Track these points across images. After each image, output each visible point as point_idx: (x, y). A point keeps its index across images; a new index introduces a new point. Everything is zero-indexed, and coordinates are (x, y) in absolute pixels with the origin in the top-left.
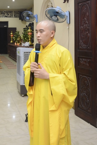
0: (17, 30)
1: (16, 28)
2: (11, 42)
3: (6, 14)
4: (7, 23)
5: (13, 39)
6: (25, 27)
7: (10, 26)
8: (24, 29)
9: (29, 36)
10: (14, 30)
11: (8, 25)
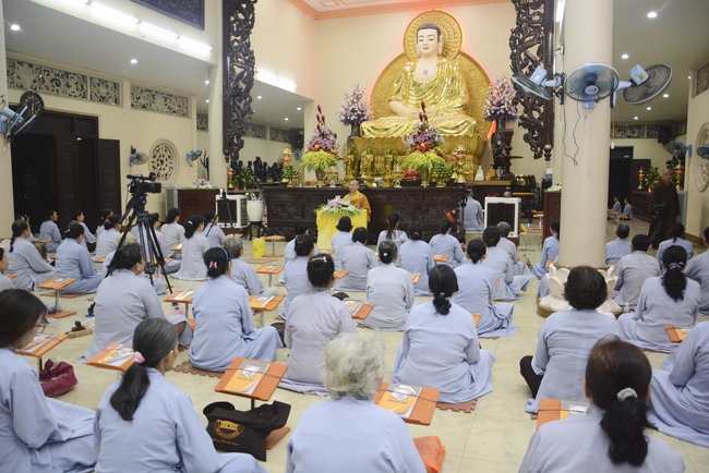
0: (653, 164)
1: (649, 160)
2: (640, 187)
3: (628, 133)
4: (630, 150)
5: (644, 182)
6: (671, 159)
7: (637, 155)
8: (668, 163)
9: (678, 177)
10: (646, 163)
11: (632, 155)
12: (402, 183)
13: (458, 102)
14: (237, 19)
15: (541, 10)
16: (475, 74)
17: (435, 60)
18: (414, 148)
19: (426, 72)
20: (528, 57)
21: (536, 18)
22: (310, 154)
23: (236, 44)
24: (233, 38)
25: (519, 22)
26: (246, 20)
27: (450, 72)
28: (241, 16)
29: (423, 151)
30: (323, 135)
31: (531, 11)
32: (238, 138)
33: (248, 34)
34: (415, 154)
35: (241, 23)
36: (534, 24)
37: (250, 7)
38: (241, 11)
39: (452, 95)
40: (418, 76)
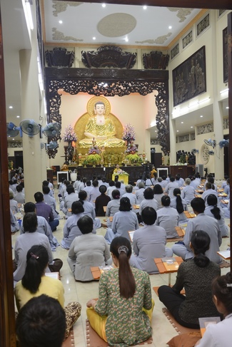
14: (53, 101)
15: (165, 109)
16: (117, 122)
17: (103, 117)
18: (129, 153)
19: (101, 121)
20: (162, 123)
21: (164, 111)
23: (53, 111)
24: (51, 108)
25: (158, 112)
26: (57, 102)
27: (110, 122)
28: (55, 100)
29: (133, 154)
30: (95, 148)
31: (162, 109)
33: (59, 108)
34: (131, 155)
35: (55, 103)
36: (163, 114)
37: (59, 97)
38: (55, 98)
39: (111, 130)
40: (98, 123)
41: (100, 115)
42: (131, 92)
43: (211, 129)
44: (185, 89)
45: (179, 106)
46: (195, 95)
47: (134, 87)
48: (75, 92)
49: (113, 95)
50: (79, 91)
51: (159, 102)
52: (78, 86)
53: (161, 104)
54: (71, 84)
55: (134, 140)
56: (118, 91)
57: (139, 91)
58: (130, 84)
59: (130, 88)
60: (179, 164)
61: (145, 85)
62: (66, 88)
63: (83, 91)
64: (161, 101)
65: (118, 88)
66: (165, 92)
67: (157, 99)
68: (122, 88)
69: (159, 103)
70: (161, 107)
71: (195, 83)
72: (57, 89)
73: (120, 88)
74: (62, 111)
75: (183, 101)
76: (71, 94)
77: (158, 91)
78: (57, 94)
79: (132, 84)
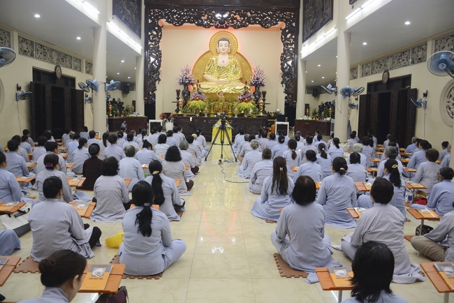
9: (330, 113)
12: (238, 115)
13: (238, 76)
14: (152, 34)
15: (293, 46)
16: (244, 64)
17: (227, 56)
18: (242, 100)
19: (223, 62)
20: (288, 65)
21: (291, 49)
22: (194, 102)
23: (151, 46)
24: (150, 43)
25: (284, 50)
26: (157, 35)
27: (234, 62)
28: (155, 33)
29: (246, 102)
30: (200, 93)
31: (289, 47)
32: (152, 92)
33: (159, 42)
34: (243, 103)
35: (154, 36)
36: (290, 52)
37: (160, 29)
38: (155, 30)
39: (235, 73)
40: (220, 63)
41: (223, 54)
42: (250, 23)
43: (355, 75)
44: (314, 18)
45: (307, 41)
46: (322, 25)
47: (254, 18)
48: (179, 23)
49: (227, 27)
50: (184, 22)
51: (286, 36)
52: (184, 15)
53: (288, 39)
54: (175, 14)
55: (263, 85)
56: (233, 22)
57: (260, 23)
58: (249, 14)
59: (249, 18)
60: (305, 118)
61: (269, 16)
62: (169, 18)
63: (189, 22)
64: (289, 36)
65: (233, 19)
66: (294, 24)
67: (284, 33)
68: (238, 18)
69: (286, 39)
70: (287, 44)
71: (323, 10)
72: (158, 20)
73: (236, 19)
74: (162, 45)
75: (311, 35)
76: (175, 25)
77: (286, 23)
78: (158, 26)
79: (251, 14)
